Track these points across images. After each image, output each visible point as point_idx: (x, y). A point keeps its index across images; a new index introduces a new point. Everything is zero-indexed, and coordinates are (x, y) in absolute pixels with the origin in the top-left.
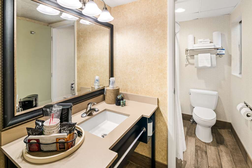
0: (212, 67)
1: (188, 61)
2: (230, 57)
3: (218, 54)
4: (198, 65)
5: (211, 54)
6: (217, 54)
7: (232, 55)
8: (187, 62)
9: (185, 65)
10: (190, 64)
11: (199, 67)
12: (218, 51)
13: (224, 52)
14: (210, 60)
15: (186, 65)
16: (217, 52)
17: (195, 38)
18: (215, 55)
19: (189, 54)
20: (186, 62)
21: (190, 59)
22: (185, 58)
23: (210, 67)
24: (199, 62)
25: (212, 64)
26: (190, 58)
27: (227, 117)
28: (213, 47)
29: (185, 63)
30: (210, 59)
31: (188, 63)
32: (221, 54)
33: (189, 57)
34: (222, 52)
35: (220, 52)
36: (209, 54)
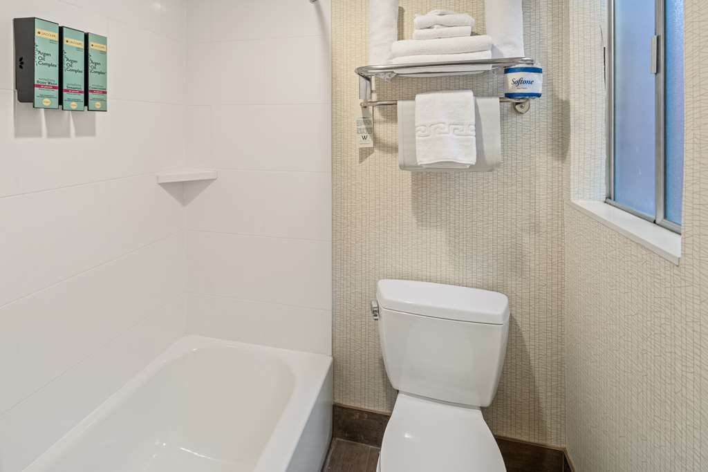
0: (482, 165)
1: (371, 131)
2: (561, 112)
3: (509, 96)
4: (415, 156)
5: (476, 95)
6: (503, 96)
7: (572, 103)
8: (364, 138)
9: (356, 155)
10: (379, 148)
11: (421, 166)
12: (512, 77)
13: (537, 83)
14: (473, 127)
15: (365, 153)
16: (505, 83)
17: (401, 11)
18: (497, 100)
19: (379, 95)
20: (359, 137)
21: (380, 122)
22: (359, 113)
23: (471, 166)
24: (417, 138)
25: (480, 153)
26: (382, 119)
27: (549, 421)
28: (487, 55)
29: (358, 141)
30: (473, 121)
31: (369, 143)
32: (524, 95)
33: (376, 109)
34: (531, 83)
35: (520, 82)
36: (470, 94)
